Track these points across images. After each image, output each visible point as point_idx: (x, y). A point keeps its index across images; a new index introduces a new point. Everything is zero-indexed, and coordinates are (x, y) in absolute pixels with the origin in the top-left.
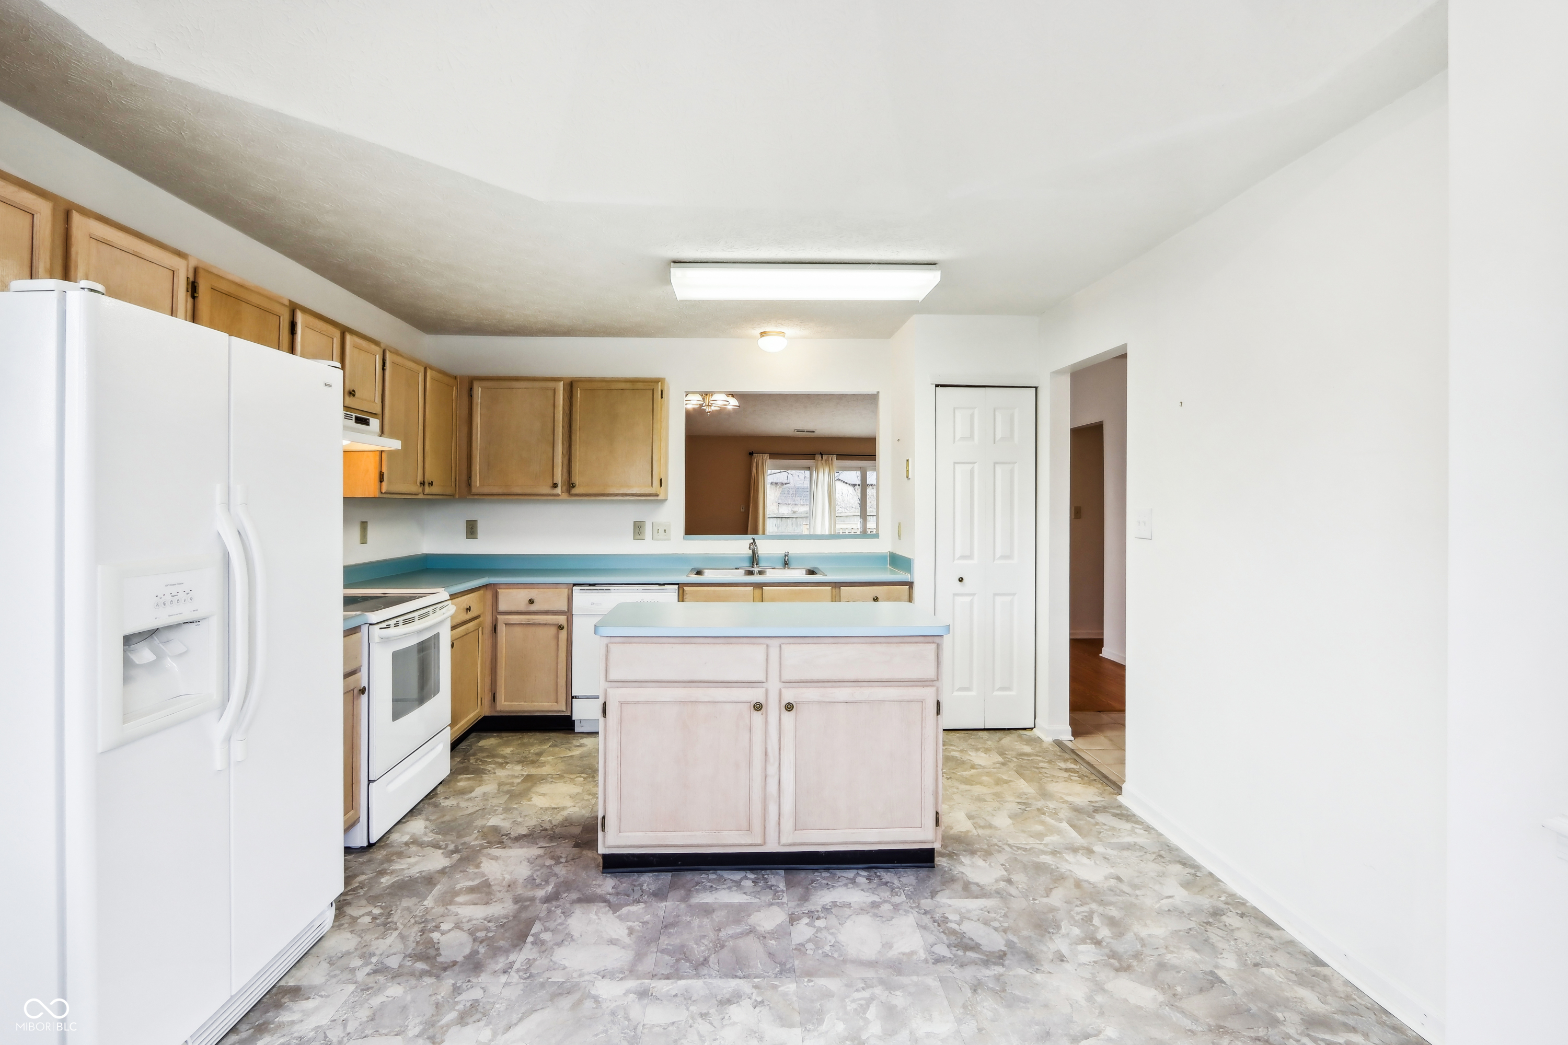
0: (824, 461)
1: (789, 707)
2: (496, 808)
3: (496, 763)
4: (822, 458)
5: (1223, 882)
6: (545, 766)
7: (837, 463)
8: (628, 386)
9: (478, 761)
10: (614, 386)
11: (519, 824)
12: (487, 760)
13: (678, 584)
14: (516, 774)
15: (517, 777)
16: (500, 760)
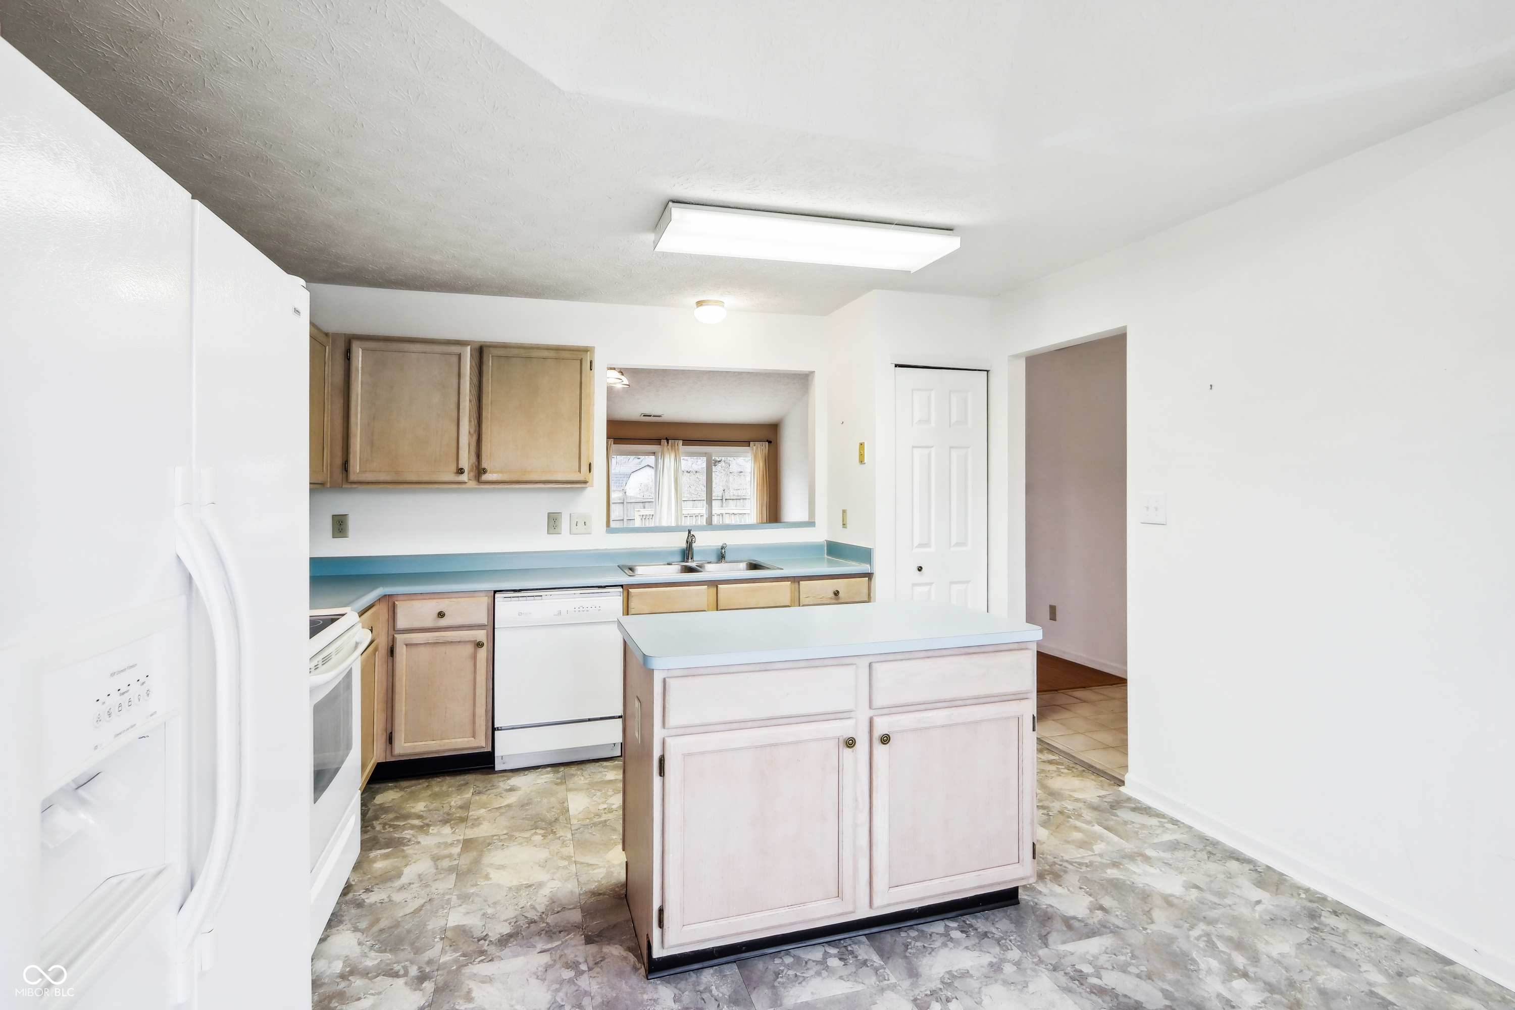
0: (669, 447)
1: (885, 739)
2: (447, 897)
3: (413, 827)
4: (668, 443)
5: (1288, 876)
6: (482, 824)
7: (683, 449)
8: (552, 354)
9: (387, 827)
10: (535, 354)
11: (492, 917)
12: (395, 823)
13: (622, 586)
14: (449, 841)
15: (452, 844)
16: (416, 822)
